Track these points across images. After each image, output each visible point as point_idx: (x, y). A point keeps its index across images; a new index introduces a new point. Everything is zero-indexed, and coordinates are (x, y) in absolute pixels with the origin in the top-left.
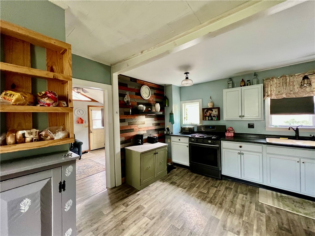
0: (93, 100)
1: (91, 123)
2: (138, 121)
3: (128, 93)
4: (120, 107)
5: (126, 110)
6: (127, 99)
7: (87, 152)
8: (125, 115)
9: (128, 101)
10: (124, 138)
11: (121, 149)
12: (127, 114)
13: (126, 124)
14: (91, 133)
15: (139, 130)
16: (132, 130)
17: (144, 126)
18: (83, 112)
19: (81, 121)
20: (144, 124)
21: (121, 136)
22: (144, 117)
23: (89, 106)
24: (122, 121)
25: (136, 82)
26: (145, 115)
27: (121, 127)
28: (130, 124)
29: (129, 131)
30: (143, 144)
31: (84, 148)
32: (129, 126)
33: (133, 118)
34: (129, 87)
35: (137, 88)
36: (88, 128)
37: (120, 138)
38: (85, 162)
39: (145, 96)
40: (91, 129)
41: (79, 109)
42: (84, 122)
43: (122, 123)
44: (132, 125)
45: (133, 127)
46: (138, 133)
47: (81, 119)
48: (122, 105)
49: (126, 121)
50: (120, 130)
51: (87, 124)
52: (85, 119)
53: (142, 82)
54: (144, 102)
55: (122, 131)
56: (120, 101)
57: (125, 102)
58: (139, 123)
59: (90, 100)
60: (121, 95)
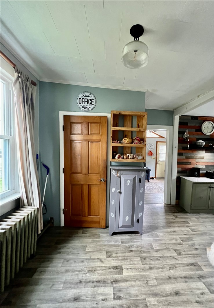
0: (161, 137)
1: (158, 155)
2: (196, 155)
3: (187, 131)
4: (179, 143)
5: (184, 145)
6: (186, 135)
7: (154, 178)
8: (183, 149)
9: (186, 138)
10: (181, 169)
11: (177, 177)
12: (185, 148)
13: (184, 157)
14: (157, 164)
15: (197, 164)
16: (190, 163)
17: (203, 160)
18: (153, 147)
19: (151, 154)
20: (203, 158)
21: (178, 167)
22: (204, 152)
23: (157, 142)
24: (179, 154)
25: (198, 119)
26: (206, 151)
27: (178, 159)
28: (188, 158)
29: (186, 164)
30: (199, 177)
31: (152, 174)
32: (186, 159)
33: (191, 152)
34: (189, 125)
35: (197, 125)
36: (155, 159)
37: (177, 168)
38: (151, 184)
39: (207, 131)
40: (158, 160)
41: (150, 144)
42: (153, 154)
43: (180, 156)
44: (189, 158)
45: (190, 160)
46: (195, 166)
47: (151, 152)
48: (181, 141)
49: (184, 155)
50: (177, 162)
51: (155, 156)
52: (154, 152)
53: (205, 118)
54: (206, 137)
55: (179, 163)
56: (179, 138)
57: (184, 138)
58: (197, 157)
59: (159, 137)
60: (181, 133)
